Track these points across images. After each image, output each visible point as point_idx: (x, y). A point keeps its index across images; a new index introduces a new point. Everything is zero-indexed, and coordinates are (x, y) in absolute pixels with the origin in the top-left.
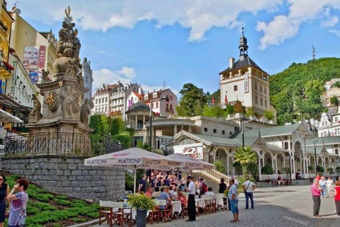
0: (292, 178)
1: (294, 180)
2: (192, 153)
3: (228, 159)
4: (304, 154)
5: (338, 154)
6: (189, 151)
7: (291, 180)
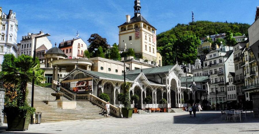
0: (168, 107)
1: (170, 108)
2: (84, 85)
3: (115, 91)
4: (178, 89)
5: (205, 89)
6: (82, 84)
7: (168, 108)
